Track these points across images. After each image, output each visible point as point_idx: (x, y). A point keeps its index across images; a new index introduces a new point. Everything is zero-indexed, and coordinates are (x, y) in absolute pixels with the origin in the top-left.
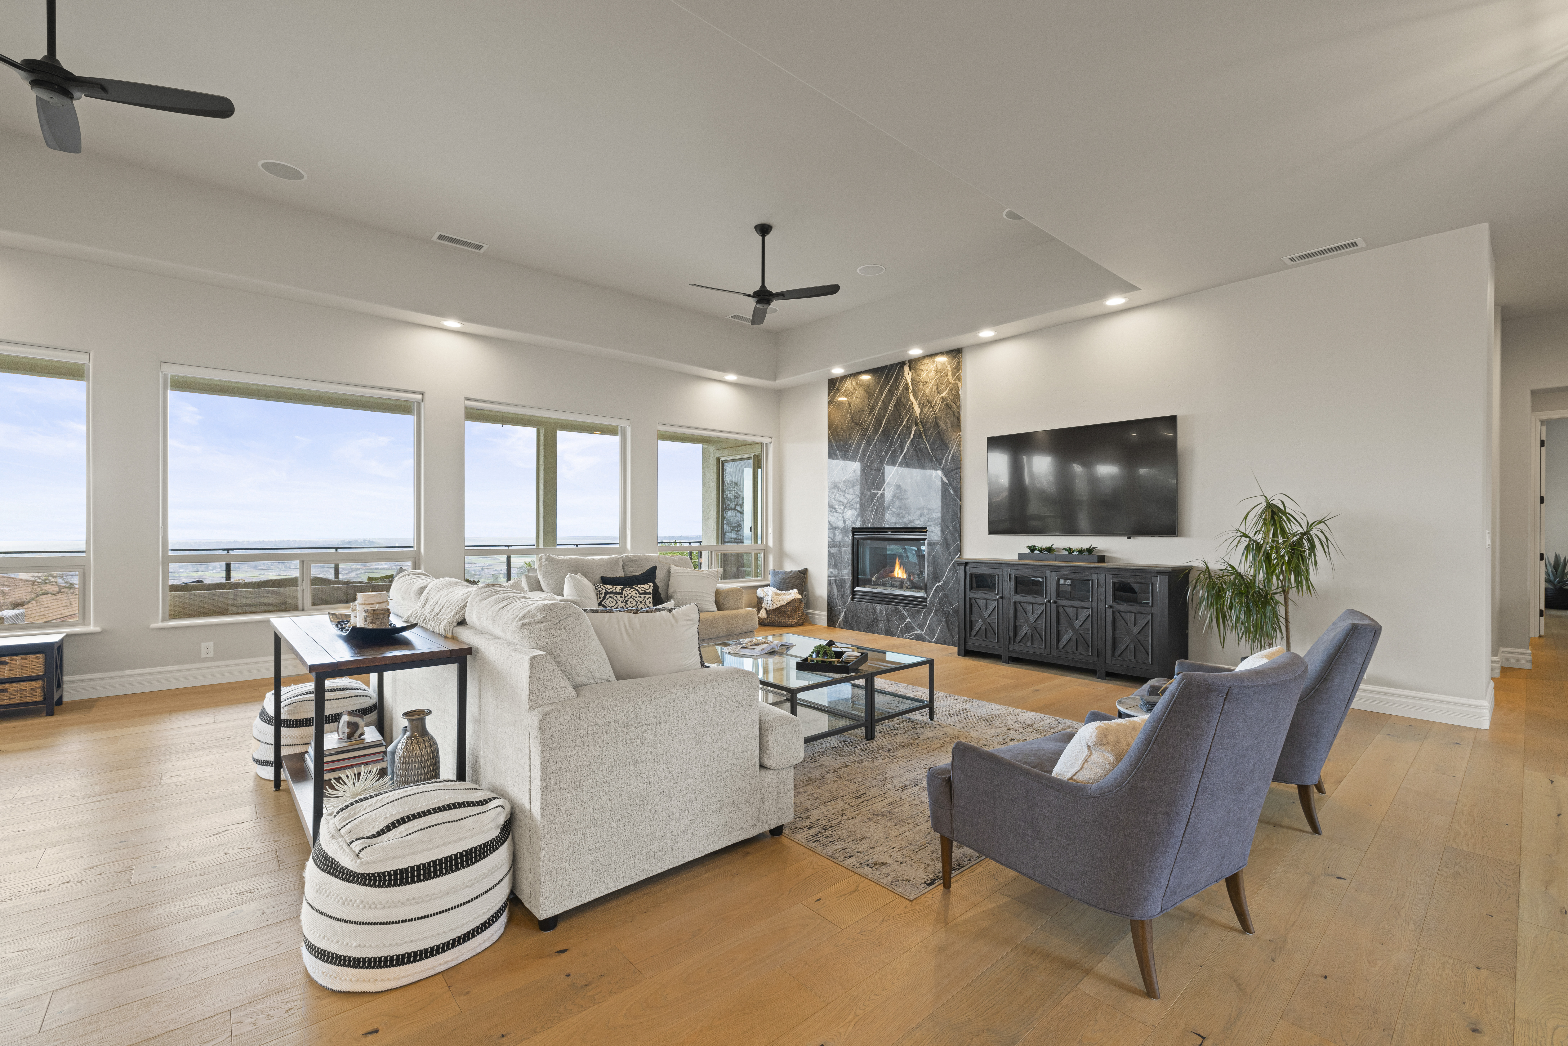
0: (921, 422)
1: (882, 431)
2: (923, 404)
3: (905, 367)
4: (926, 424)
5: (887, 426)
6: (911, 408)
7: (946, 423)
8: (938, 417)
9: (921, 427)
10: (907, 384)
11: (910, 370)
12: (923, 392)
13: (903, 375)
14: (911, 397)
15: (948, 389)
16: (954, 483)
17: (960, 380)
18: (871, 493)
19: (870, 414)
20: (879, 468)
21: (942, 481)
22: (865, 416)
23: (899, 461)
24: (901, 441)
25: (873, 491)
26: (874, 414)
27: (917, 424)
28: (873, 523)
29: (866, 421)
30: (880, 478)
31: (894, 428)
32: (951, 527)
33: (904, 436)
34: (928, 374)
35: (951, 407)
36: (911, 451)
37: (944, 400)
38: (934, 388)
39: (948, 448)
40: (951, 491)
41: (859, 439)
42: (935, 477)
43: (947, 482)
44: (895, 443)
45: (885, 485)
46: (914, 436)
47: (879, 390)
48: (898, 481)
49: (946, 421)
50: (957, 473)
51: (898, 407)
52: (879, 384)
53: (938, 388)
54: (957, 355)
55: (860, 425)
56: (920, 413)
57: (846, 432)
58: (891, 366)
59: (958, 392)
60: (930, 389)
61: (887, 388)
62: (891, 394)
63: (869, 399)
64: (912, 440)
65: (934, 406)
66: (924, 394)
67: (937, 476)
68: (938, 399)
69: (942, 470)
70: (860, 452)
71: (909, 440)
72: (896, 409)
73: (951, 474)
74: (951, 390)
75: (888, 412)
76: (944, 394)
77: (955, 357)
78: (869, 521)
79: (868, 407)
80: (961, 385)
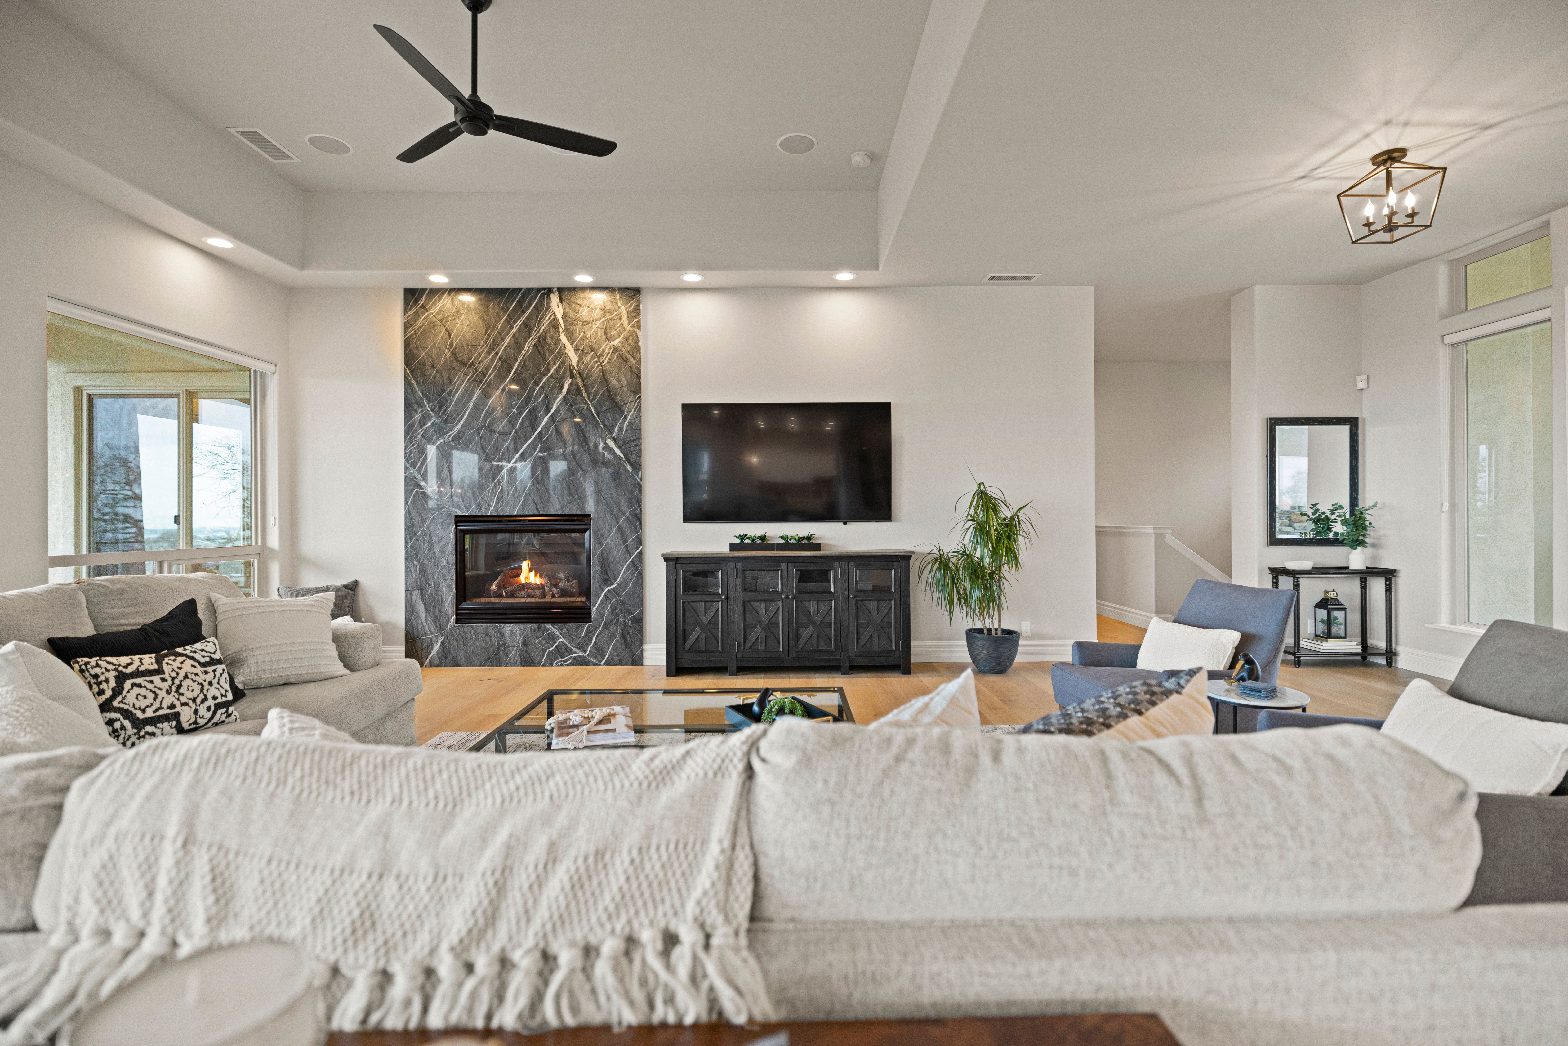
0: (579, 373)
1: (512, 379)
2: (583, 351)
3: (552, 296)
4: (588, 377)
5: (521, 373)
6: (561, 354)
7: (619, 379)
8: (606, 370)
9: (579, 380)
10: (555, 320)
11: (561, 301)
12: (582, 334)
13: (548, 308)
14: (563, 338)
15: (622, 336)
16: (633, 458)
17: (639, 328)
18: (492, 465)
19: (489, 353)
20: (506, 431)
21: (614, 454)
22: (480, 354)
23: (543, 423)
24: (546, 396)
25: (495, 463)
26: (497, 353)
27: (572, 376)
28: (496, 509)
29: (482, 361)
30: (509, 445)
31: (533, 377)
32: (628, 514)
33: (551, 390)
34: (590, 312)
35: (626, 361)
36: (563, 412)
37: (615, 349)
38: (601, 333)
39: (623, 413)
40: (629, 468)
41: (469, 386)
42: (603, 449)
43: (622, 455)
44: (536, 399)
45: (518, 455)
46: (569, 390)
47: (502, 321)
48: (540, 451)
49: (619, 377)
50: (637, 445)
51: (540, 349)
52: (505, 312)
53: (605, 333)
54: (635, 295)
55: (470, 366)
56: (578, 362)
57: (441, 374)
58: (529, 290)
59: (637, 342)
60: (594, 331)
61: (519, 323)
62: (527, 328)
63: (487, 331)
64: (564, 397)
65: (601, 355)
66: (584, 338)
67: (607, 447)
68: (606, 347)
69: (615, 440)
70: (471, 405)
71: (561, 396)
72: (536, 351)
73: (628, 445)
74: (627, 339)
75: (523, 353)
76: (616, 342)
77: (632, 298)
78: (489, 506)
79: (485, 342)
80: (640, 334)
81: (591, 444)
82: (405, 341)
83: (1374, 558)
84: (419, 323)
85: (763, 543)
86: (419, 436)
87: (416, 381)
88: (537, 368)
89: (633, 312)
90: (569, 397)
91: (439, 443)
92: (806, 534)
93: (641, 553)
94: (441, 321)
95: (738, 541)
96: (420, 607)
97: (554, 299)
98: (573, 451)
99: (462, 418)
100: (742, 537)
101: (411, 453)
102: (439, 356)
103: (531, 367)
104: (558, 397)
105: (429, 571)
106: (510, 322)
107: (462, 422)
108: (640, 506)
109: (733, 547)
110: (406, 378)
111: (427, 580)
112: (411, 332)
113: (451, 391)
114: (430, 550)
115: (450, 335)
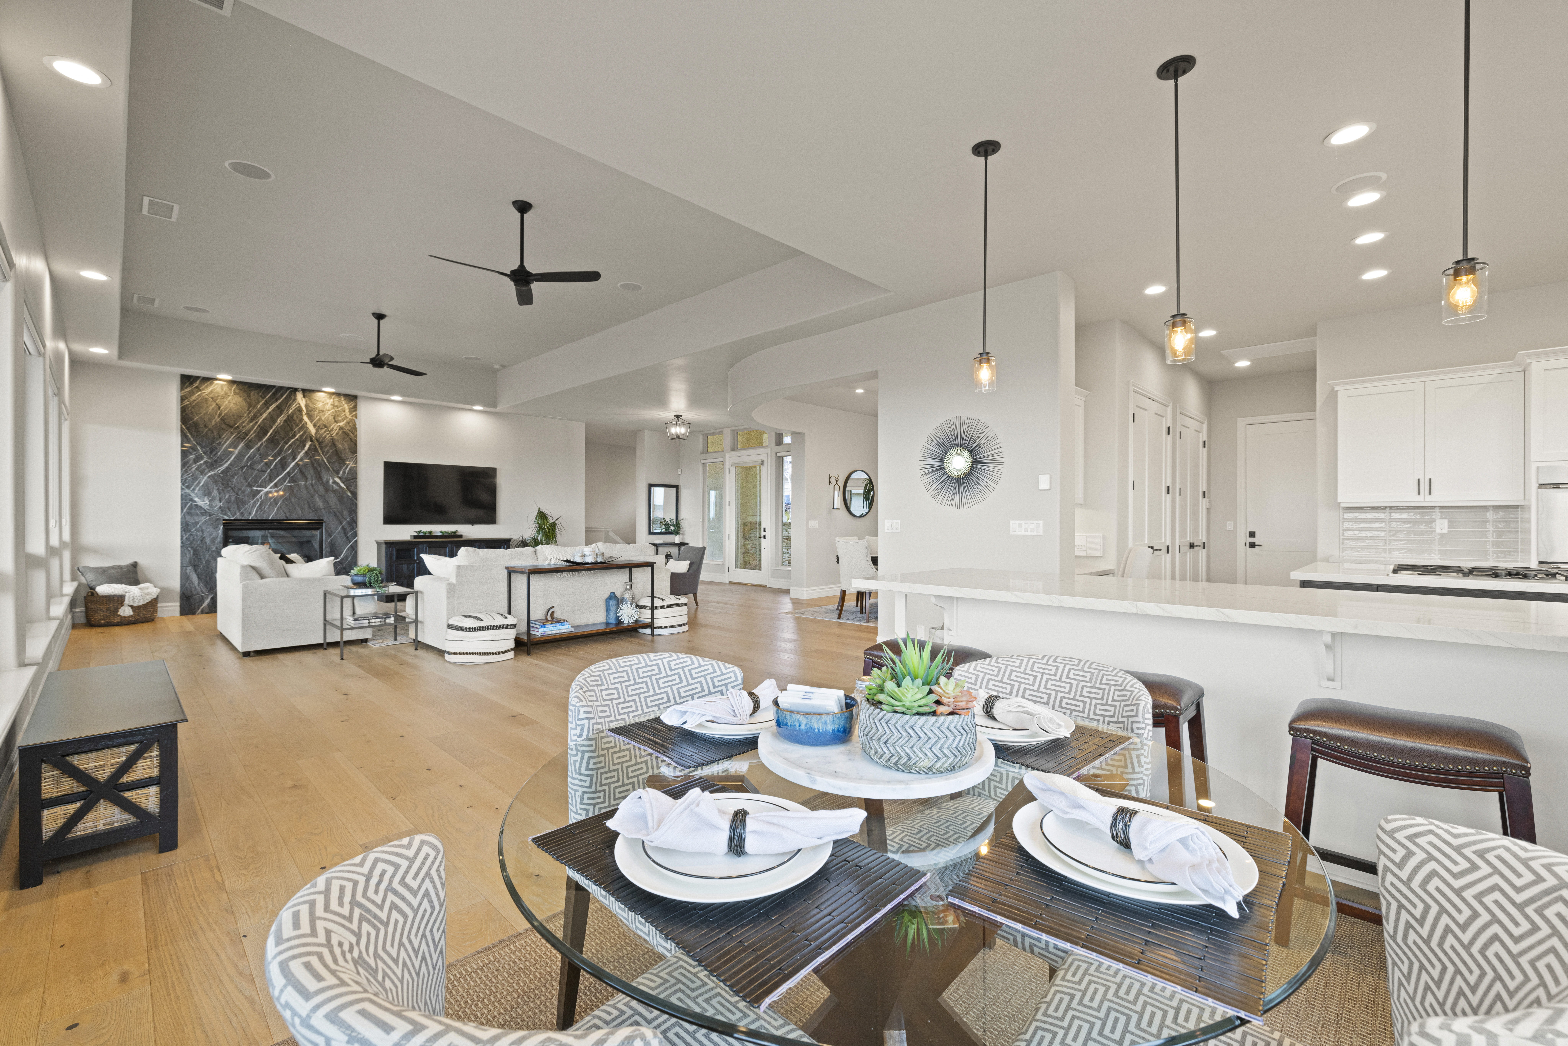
0: (317, 439)
1: (268, 439)
2: (319, 427)
3: (297, 393)
4: (322, 442)
5: (275, 436)
6: (304, 427)
7: (343, 445)
8: (335, 439)
9: (316, 443)
10: (300, 407)
11: (304, 397)
12: (318, 417)
13: (295, 399)
14: (305, 418)
15: (345, 421)
16: (352, 489)
17: (356, 417)
18: (252, 490)
19: (251, 421)
20: (263, 469)
21: (340, 486)
22: (244, 422)
23: (291, 466)
24: (293, 451)
25: (255, 488)
26: (257, 423)
27: (312, 441)
28: (255, 515)
29: (245, 426)
30: (266, 478)
31: (284, 439)
32: (348, 519)
33: (297, 448)
34: (324, 405)
35: (348, 435)
36: (305, 460)
37: (341, 428)
38: (331, 418)
39: (346, 463)
40: (349, 494)
41: (235, 441)
42: (333, 483)
43: (345, 487)
44: (286, 451)
45: (272, 484)
46: (309, 449)
47: (261, 404)
48: (289, 482)
50: (354, 482)
51: (289, 423)
52: (263, 398)
53: (334, 418)
54: (354, 399)
55: (236, 428)
56: (316, 433)
57: (212, 432)
58: (281, 388)
59: (355, 425)
60: (327, 416)
61: (274, 406)
62: (280, 410)
63: (249, 408)
64: (306, 452)
65: (332, 430)
66: (320, 420)
67: (335, 482)
68: (335, 427)
69: (340, 478)
70: (236, 452)
71: (303, 452)
72: (286, 424)
73: (349, 482)
74: (348, 423)
75: (276, 424)
76: (341, 424)
77: (352, 401)
78: (250, 514)
79: (248, 415)
80: (357, 421)
81: (325, 480)
82: (182, 408)
83: (682, 539)
84: (193, 398)
85: (430, 535)
86: (193, 469)
87: (191, 434)
88: (287, 434)
89: (352, 408)
90: (310, 452)
91: (210, 474)
92: (454, 530)
93: (356, 541)
94: (212, 398)
95: (416, 534)
96: (194, 578)
97: (299, 396)
98: (311, 484)
99: (229, 459)
100: (420, 532)
101: (186, 479)
102: (210, 420)
103: (282, 433)
104: (301, 452)
105: (201, 554)
106: (267, 405)
107: (229, 462)
108: (356, 515)
109: (415, 537)
110: (182, 431)
111: (200, 560)
112: (186, 402)
113: (220, 443)
114: (202, 541)
115: (219, 408)
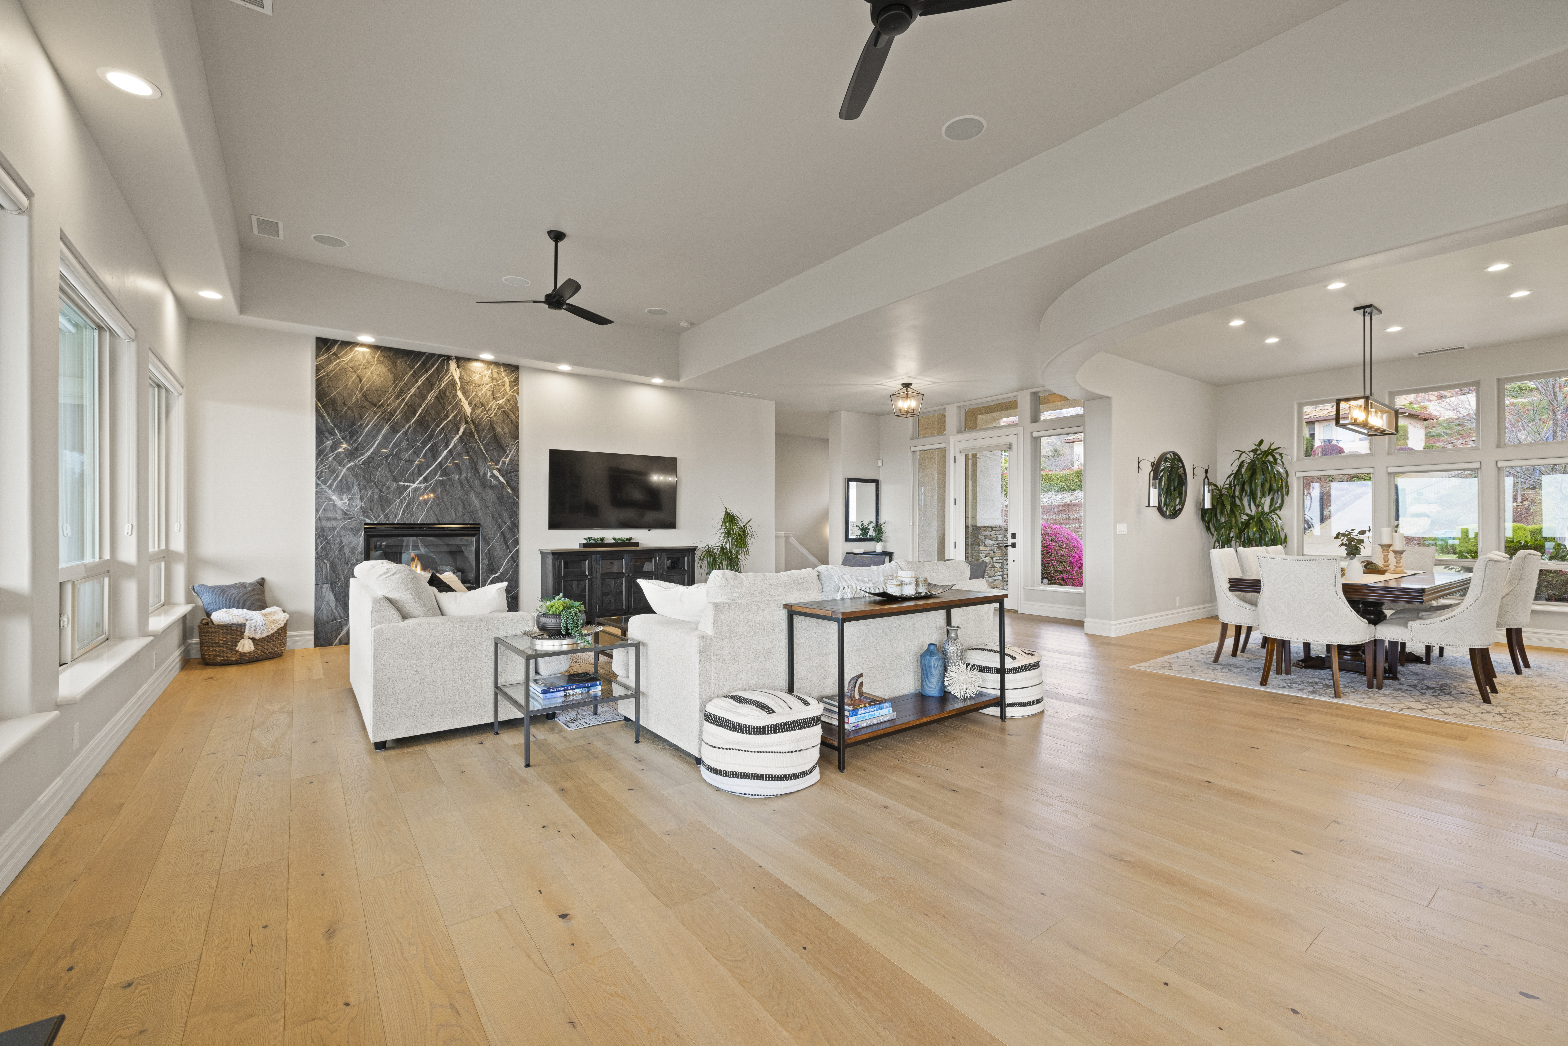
0: (472, 421)
1: (417, 420)
2: (475, 405)
3: (450, 362)
4: (479, 425)
5: (424, 416)
6: (458, 405)
7: (502, 428)
8: (493, 421)
9: (472, 426)
10: (453, 379)
11: (458, 367)
12: (475, 393)
13: (448, 370)
14: (460, 394)
15: (505, 398)
16: (513, 484)
17: (518, 393)
18: (398, 485)
19: (397, 398)
20: (411, 459)
21: (499, 481)
22: (389, 399)
23: (443, 455)
24: (446, 436)
25: (402, 484)
26: (404, 399)
27: (467, 423)
28: (402, 518)
29: (390, 404)
30: (414, 470)
31: (435, 421)
32: (509, 523)
33: (450, 432)
34: (481, 377)
35: (508, 416)
36: (459, 448)
37: (500, 407)
38: (489, 394)
39: (505, 452)
40: (509, 491)
41: (379, 422)
42: (490, 476)
43: (504, 482)
44: (437, 437)
45: (421, 478)
46: (464, 432)
47: (409, 375)
48: (440, 476)
49: (502, 427)
50: (515, 475)
51: (441, 400)
52: (411, 369)
53: (493, 394)
54: (515, 370)
55: (379, 407)
56: (472, 413)
57: (352, 411)
58: (432, 355)
59: (516, 403)
60: (485, 391)
61: (423, 378)
62: (430, 383)
63: (395, 381)
64: (460, 437)
65: (490, 409)
66: (476, 396)
67: (493, 475)
68: (494, 405)
69: (499, 470)
70: (380, 437)
71: (457, 437)
72: (437, 402)
73: (509, 475)
74: (509, 400)
75: (426, 401)
76: (501, 402)
77: (513, 372)
78: (396, 516)
79: (394, 389)
80: (518, 398)
81: (481, 473)
82: (317, 380)
83: (884, 547)
84: (331, 367)
85: (601, 543)
86: (331, 459)
87: (328, 414)
88: (439, 414)
89: (513, 382)
90: (464, 438)
91: (349, 465)
92: (628, 537)
93: (517, 550)
94: (352, 368)
95: (585, 542)
96: (331, 598)
97: (453, 365)
98: (466, 477)
99: (371, 447)
100: (590, 539)
101: (322, 472)
102: (350, 396)
103: (433, 412)
104: (455, 437)
105: (339, 568)
106: (416, 377)
107: (372, 450)
108: (518, 518)
109: (585, 545)
110: (317, 410)
111: (337, 575)
112: (323, 373)
113: (361, 425)
114: (340, 551)
115: (361, 381)
